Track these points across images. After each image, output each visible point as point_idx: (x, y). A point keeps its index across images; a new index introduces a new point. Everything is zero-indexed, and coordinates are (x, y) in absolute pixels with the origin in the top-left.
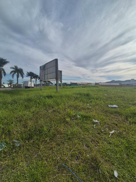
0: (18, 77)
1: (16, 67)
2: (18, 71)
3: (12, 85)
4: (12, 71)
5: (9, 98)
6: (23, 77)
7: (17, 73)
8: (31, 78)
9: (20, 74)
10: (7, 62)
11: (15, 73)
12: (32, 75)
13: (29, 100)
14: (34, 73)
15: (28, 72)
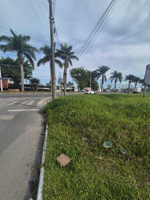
0: (116, 82)
1: (115, 72)
2: (117, 76)
3: (110, 89)
4: (112, 77)
6: (121, 82)
7: (115, 78)
8: (130, 82)
9: (118, 79)
10: (109, 68)
11: (114, 78)
12: (131, 78)
14: (135, 76)
15: (126, 76)
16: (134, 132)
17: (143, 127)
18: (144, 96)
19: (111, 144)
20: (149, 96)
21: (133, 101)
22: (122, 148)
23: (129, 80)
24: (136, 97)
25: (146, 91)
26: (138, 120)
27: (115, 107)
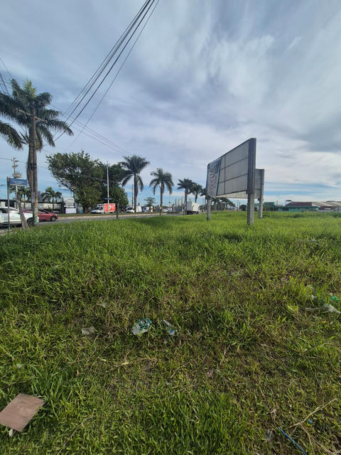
0: (162, 191)
1: (160, 171)
2: (163, 179)
3: (152, 207)
4: (155, 180)
5: (151, 234)
6: (171, 192)
7: (160, 184)
8: (187, 193)
9: (165, 185)
10: (146, 163)
11: (158, 183)
12: (188, 186)
13: (186, 241)
14: (193, 181)
15: (180, 181)
16: (189, 288)
17: (203, 274)
18: (208, 219)
19: (148, 324)
20: (215, 219)
21: (191, 229)
22: (168, 324)
23: (184, 189)
24: (196, 221)
25: (210, 208)
26: (197, 262)
27: (160, 242)
